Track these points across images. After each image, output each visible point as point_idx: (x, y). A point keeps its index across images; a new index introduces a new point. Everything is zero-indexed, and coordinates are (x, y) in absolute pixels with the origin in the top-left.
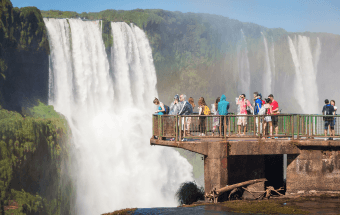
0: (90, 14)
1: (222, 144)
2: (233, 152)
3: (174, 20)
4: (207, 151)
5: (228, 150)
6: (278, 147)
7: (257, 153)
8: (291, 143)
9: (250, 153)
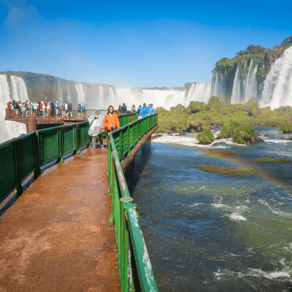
0: (2, 72)
1: (33, 120)
2: (38, 123)
3: (34, 76)
4: (27, 122)
5: (36, 122)
6: (56, 121)
7: (48, 123)
8: (61, 119)
9: (45, 123)
